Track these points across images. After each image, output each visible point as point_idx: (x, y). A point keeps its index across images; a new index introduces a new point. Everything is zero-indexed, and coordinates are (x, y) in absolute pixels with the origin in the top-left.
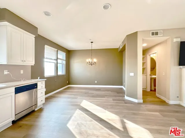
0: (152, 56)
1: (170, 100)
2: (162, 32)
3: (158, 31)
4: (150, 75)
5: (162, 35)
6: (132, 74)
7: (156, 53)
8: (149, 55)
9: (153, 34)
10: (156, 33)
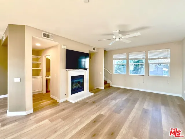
0: (48, 57)
1: (60, 99)
2: (53, 36)
3: (49, 34)
4: (46, 77)
5: (53, 39)
6: (18, 80)
7: (50, 55)
8: (44, 56)
9: (44, 35)
10: (47, 35)
